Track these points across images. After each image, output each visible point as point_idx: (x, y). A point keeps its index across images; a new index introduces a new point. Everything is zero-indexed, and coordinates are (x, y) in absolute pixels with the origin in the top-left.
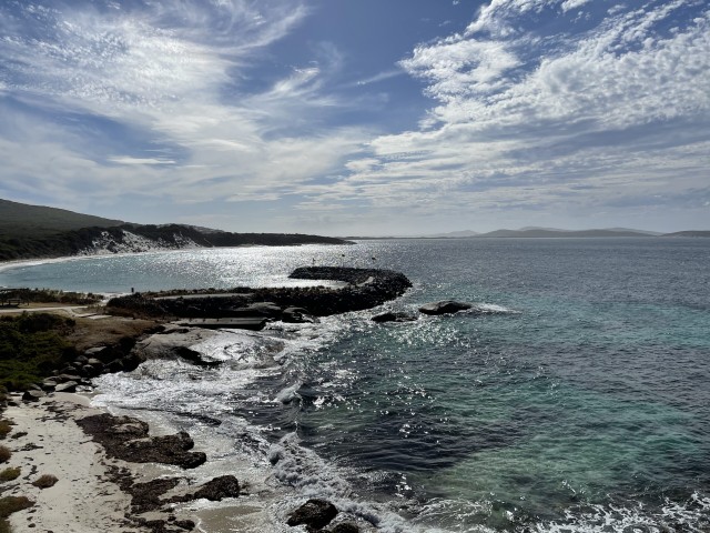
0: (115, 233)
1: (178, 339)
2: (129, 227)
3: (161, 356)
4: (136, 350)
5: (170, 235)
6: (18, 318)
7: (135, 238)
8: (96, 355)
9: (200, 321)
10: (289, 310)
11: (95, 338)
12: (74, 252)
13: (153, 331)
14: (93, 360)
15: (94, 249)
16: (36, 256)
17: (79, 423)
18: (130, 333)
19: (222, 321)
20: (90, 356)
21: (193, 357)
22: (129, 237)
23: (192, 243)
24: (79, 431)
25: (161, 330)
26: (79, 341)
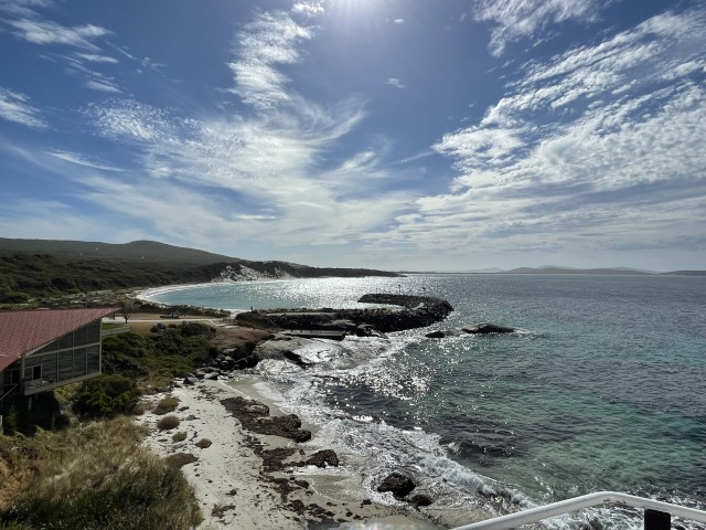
0: (235, 267)
1: (285, 345)
2: (244, 263)
3: (273, 357)
4: (257, 351)
5: (272, 269)
6: (180, 326)
7: (249, 270)
8: (230, 354)
9: (298, 332)
10: (362, 326)
11: (229, 342)
12: (208, 280)
13: (267, 338)
14: (228, 358)
15: (222, 278)
16: (184, 282)
17: (222, 402)
18: (252, 340)
19: (315, 333)
20: (226, 355)
21: (295, 359)
22: (245, 270)
23: (287, 275)
24: (223, 408)
25: (272, 338)
26: (219, 344)
